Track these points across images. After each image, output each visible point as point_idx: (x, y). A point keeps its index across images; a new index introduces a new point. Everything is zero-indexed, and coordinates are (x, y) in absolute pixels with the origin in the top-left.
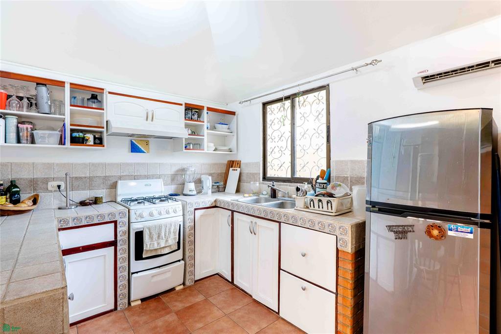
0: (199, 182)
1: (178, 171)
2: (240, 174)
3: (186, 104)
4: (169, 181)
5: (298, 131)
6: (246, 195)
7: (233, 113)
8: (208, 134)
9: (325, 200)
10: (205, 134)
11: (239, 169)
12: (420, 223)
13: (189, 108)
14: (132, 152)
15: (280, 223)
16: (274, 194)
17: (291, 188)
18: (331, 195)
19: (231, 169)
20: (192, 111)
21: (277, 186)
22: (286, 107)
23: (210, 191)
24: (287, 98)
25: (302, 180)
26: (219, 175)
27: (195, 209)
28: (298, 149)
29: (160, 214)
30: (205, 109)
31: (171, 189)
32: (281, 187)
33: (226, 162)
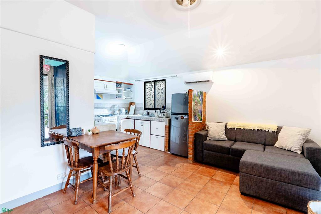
0: (120, 110)
1: (112, 106)
2: (135, 107)
3: (117, 82)
4: (109, 110)
5: (156, 92)
6: (138, 115)
7: (133, 84)
8: (124, 92)
9: (163, 113)
10: (123, 93)
11: (135, 106)
12: (180, 116)
13: (118, 83)
14: (97, 99)
15: (150, 121)
16: (148, 114)
17: (153, 112)
18: (164, 112)
19: (131, 105)
20: (119, 84)
21: (149, 111)
22: (152, 84)
23: (124, 114)
24: (153, 81)
25: (157, 109)
26: (127, 108)
27: (121, 119)
28: (156, 99)
29: (111, 120)
30: (123, 83)
31: (110, 113)
32: (150, 111)
33: (129, 103)
